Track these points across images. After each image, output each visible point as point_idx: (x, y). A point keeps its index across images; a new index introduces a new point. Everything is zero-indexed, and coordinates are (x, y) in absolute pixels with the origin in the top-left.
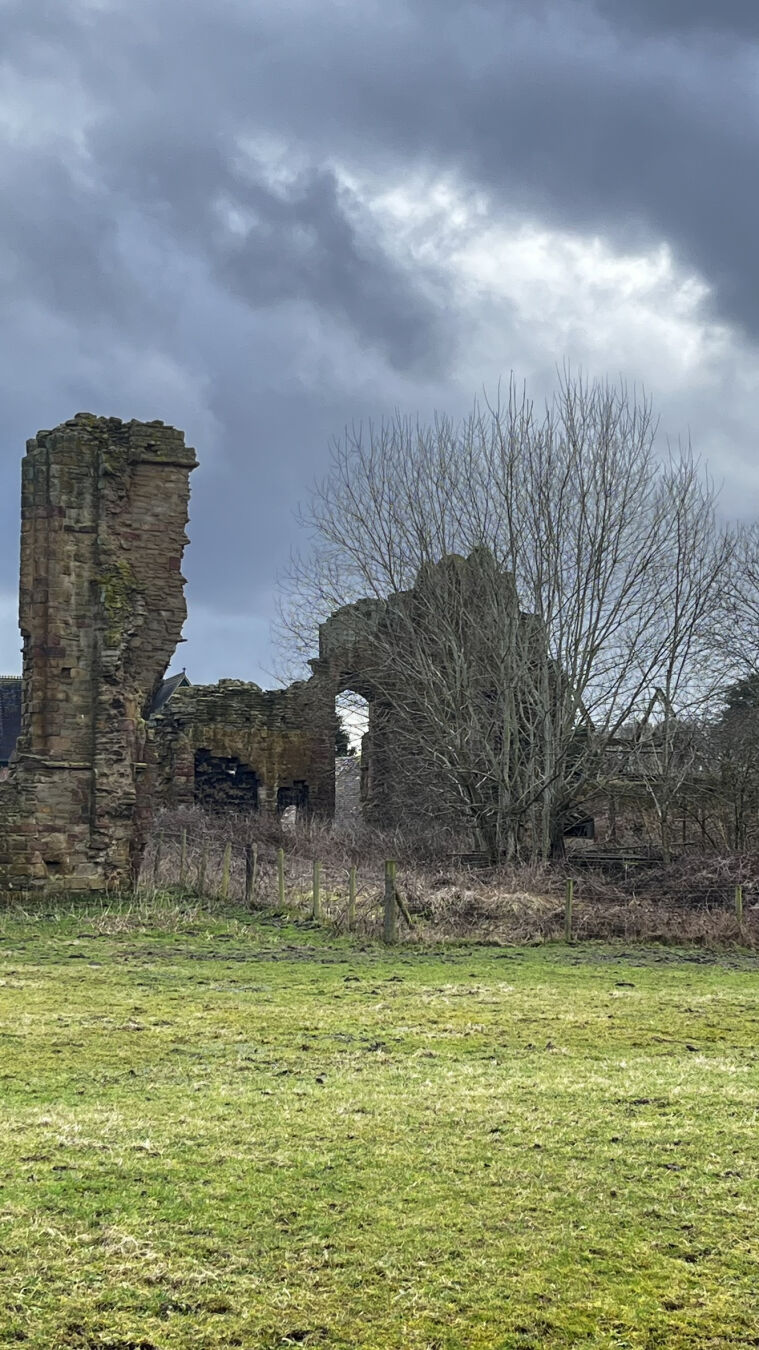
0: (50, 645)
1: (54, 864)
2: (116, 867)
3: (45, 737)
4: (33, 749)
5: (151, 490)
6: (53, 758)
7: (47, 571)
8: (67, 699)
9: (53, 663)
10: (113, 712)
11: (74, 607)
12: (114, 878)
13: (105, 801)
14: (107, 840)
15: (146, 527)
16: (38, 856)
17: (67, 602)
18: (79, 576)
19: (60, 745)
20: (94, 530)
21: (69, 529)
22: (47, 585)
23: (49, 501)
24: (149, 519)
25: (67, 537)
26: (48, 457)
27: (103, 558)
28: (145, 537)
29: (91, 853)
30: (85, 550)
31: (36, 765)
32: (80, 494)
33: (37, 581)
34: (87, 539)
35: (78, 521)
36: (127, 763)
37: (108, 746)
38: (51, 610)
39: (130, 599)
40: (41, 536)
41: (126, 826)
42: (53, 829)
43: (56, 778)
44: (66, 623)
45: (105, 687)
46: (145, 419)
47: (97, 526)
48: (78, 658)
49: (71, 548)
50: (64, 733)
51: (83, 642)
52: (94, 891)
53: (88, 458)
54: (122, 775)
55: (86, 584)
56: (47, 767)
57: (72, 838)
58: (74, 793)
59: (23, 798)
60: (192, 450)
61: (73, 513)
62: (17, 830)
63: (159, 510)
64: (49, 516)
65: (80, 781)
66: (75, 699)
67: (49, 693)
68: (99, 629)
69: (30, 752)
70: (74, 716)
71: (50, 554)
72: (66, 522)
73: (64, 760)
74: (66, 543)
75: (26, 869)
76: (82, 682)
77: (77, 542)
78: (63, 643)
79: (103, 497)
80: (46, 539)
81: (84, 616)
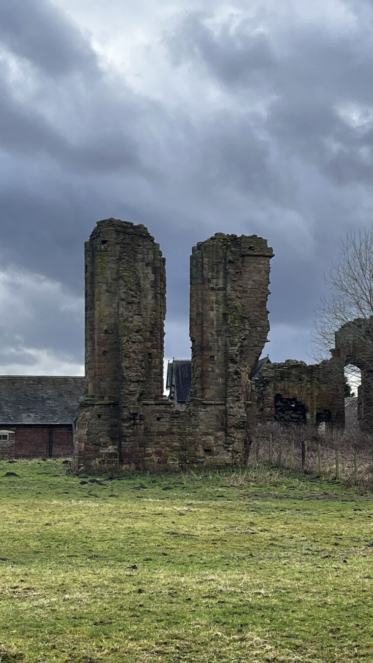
0: (205, 345)
1: (208, 451)
2: (238, 453)
3: (203, 389)
4: (197, 395)
5: (251, 268)
6: (206, 400)
7: (203, 309)
8: (213, 371)
9: (206, 353)
10: (235, 377)
11: (215, 326)
12: (237, 458)
13: (232, 420)
14: (233, 439)
15: (249, 287)
16: (201, 448)
17: (212, 324)
18: (217, 311)
19: (209, 394)
20: (224, 289)
21: (213, 289)
22: (203, 316)
23: (203, 276)
24: (251, 282)
25: (212, 293)
26: (202, 255)
27: (229, 302)
28: (249, 291)
29: (226, 446)
30: (220, 298)
31: (198, 403)
32: (218, 272)
33: (198, 314)
34: (221, 293)
35: (217, 285)
36: (242, 401)
37: (233, 393)
38: (205, 328)
39: (242, 322)
40: (200, 292)
41: (242, 432)
42: (207, 434)
43: (208, 409)
44: (212, 334)
45: (231, 365)
46: (248, 234)
47: (226, 287)
48: (218, 351)
49: (213, 298)
50: (212, 387)
51: (220, 343)
52: (227, 464)
53: (221, 254)
54: (240, 408)
55: (221, 315)
56: (204, 404)
57: (217, 438)
58: (217, 416)
59: (193, 419)
60: (271, 248)
61: (215, 281)
62: (191, 434)
63: (255, 278)
64: (203, 283)
65: (219, 410)
66: (217, 371)
67: (204, 368)
68: (228, 337)
69: (196, 397)
70: (217, 379)
71: (204, 301)
72: (211, 285)
73: (212, 400)
74: (211, 296)
75: (195, 453)
76: (220, 363)
77: (217, 295)
78: (211, 344)
79: (229, 273)
80: (202, 294)
81: (220, 331)
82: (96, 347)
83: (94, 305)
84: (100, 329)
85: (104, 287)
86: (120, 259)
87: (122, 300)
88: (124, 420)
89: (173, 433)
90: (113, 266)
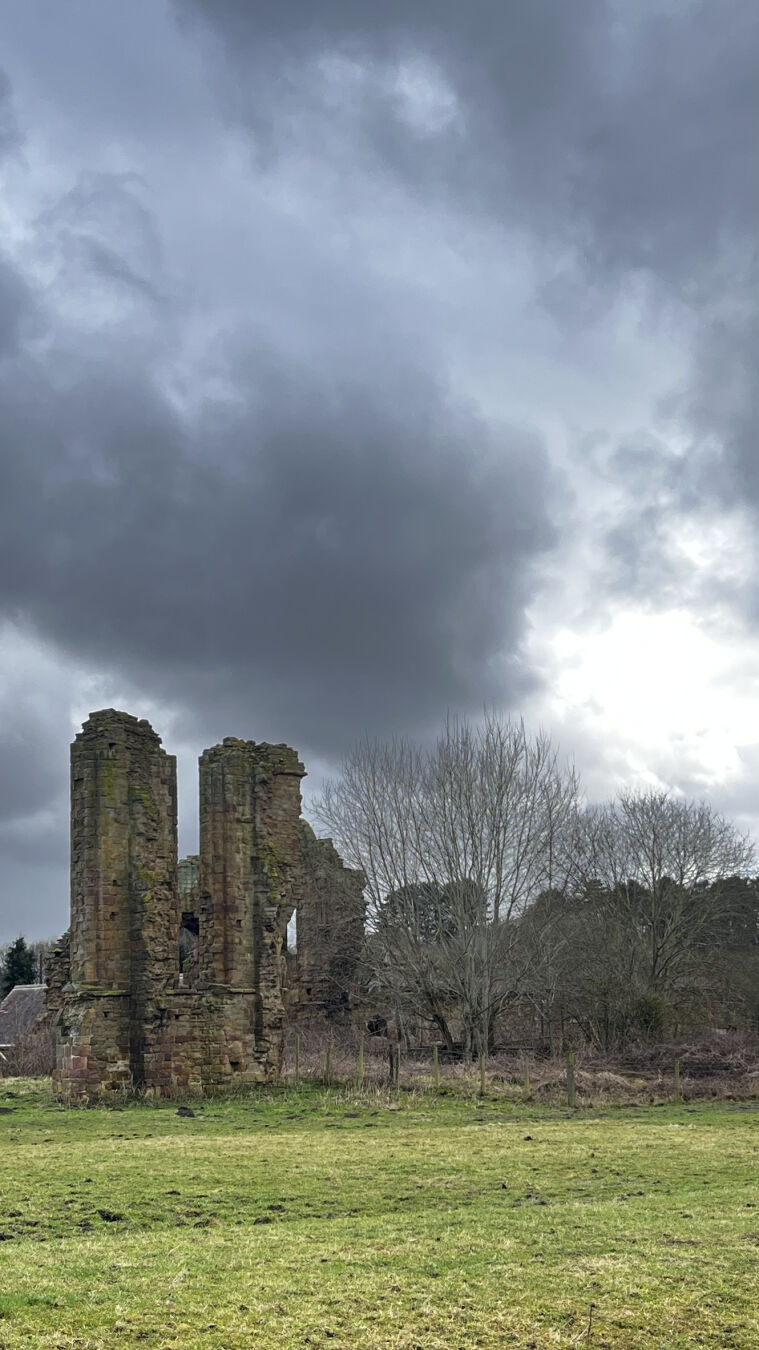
0: (229, 904)
1: (235, 1065)
2: (272, 1065)
3: (227, 971)
4: (217, 979)
5: (281, 792)
6: (233, 986)
7: (225, 850)
8: (240, 943)
9: (232, 916)
10: (270, 951)
11: (242, 876)
12: (271, 1073)
13: (268, 1016)
14: (268, 1045)
15: (280, 819)
16: (227, 1060)
17: (239, 872)
18: (244, 853)
19: (237, 976)
20: (252, 821)
21: (239, 821)
22: (225, 860)
23: (225, 801)
24: (281, 812)
25: (236, 826)
26: (223, 771)
27: (259, 840)
28: (279, 825)
29: (257, 1055)
30: (248, 836)
31: (223, 991)
32: (244, 795)
33: (216, 857)
34: (248, 827)
35: (243, 815)
36: (278, 988)
37: (267, 976)
38: (229, 879)
39: (283, 871)
40: (219, 825)
41: (278, 1035)
42: (235, 1038)
43: (235, 1001)
44: (238, 888)
45: (266, 934)
46: (277, 743)
47: (255, 817)
48: (245, 912)
49: (239, 834)
50: (239, 967)
51: (248, 901)
52: (259, 1083)
53: (248, 770)
54: (276, 997)
55: (249, 860)
56: (231, 993)
57: (245, 1044)
58: (245, 1011)
59: (216, 1016)
60: (302, 764)
61: (240, 808)
62: (215, 1040)
63: (285, 806)
64: (226, 811)
65: (248, 1002)
66: (244, 942)
67: (229, 938)
68: (262, 892)
69: (214, 981)
70: (244, 955)
71: (226, 839)
72: (237, 815)
73: (239, 987)
74: (236, 830)
75: (220, 1068)
76: (248, 930)
77: (243, 830)
78: (237, 902)
79: (259, 798)
80: (223, 828)
81: (248, 883)
82: (102, 906)
83: (97, 841)
84: (106, 878)
85: (112, 814)
86: (132, 771)
87: (140, 834)
88: (146, 1020)
89: (194, 1039)
90: (123, 782)
